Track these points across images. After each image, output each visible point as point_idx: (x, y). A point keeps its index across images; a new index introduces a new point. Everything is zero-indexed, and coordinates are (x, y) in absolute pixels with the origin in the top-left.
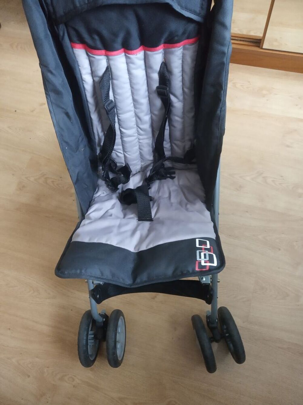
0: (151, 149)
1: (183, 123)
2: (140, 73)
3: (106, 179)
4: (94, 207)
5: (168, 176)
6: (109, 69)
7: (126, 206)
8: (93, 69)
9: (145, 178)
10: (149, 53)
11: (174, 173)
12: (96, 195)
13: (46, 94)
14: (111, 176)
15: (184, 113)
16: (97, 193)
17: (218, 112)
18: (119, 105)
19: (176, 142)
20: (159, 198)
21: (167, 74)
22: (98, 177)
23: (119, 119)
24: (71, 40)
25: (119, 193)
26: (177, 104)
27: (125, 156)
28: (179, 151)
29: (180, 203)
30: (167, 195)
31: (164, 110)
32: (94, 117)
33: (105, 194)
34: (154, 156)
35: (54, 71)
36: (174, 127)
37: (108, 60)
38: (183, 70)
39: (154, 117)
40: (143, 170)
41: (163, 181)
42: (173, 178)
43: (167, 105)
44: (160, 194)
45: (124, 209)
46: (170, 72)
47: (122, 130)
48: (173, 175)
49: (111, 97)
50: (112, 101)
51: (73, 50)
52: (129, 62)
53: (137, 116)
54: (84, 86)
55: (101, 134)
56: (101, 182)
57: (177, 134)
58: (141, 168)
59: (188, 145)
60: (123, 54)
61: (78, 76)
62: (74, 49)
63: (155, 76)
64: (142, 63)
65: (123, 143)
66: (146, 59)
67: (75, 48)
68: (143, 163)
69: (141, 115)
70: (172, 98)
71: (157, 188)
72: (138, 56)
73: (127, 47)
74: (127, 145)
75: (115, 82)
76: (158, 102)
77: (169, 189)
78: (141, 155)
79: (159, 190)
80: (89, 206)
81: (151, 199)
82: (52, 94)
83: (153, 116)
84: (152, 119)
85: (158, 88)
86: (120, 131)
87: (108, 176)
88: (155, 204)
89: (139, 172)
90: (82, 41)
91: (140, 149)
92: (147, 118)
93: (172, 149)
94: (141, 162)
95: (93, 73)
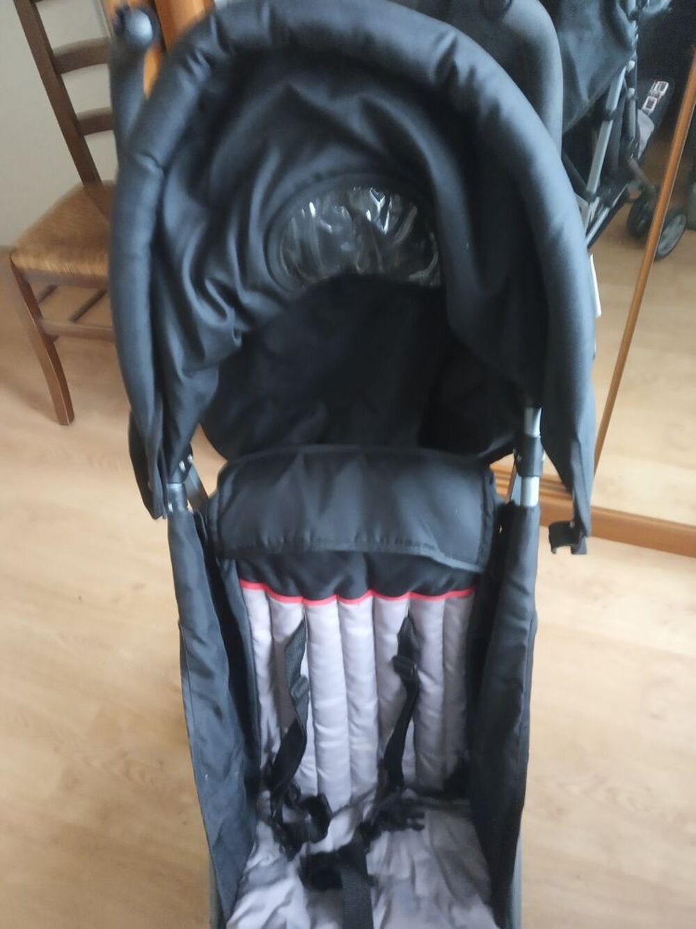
0: (374, 763)
1: (444, 722)
2: (362, 631)
3: (275, 822)
4: (248, 901)
5: (409, 821)
6: (304, 625)
7: (315, 894)
8: (276, 621)
9: (359, 822)
10: (383, 601)
11: (422, 816)
12: (251, 863)
13: (183, 674)
14: (287, 816)
15: (444, 704)
16: (253, 856)
17: (516, 729)
18: (318, 684)
19: (428, 754)
20: (390, 878)
21: (414, 639)
22: (258, 815)
23: (314, 710)
24: (241, 576)
25: (301, 859)
26: (433, 687)
27: (319, 777)
28: (433, 771)
29: (437, 899)
30: (405, 874)
31: (405, 696)
32: (266, 701)
33: (272, 859)
34: (380, 776)
35: (204, 638)
36: (425, 726)
37: (306, 610)
38: (445, 635)
39: (384, 704)
40: (354, 804)
41: (398, 833)
42: (419, 828)
43: (412, 689)
44: (392, 870)
45: (311, 904)
46: (421, 637)
47: (320, 728)
48: (420, 822)
49: (304, 671)
50: (305, 678)
51: (242, 591)
52: (343, 615)
53: (351, 702)
54: (253, 649)
55: (275, 732)
56: (264, 831)
57: (431, 738)
58: (352, 798)
59: (452, 762)
60: (335, 602)
61: (245, 633)
62: (244, 589)
63: (392, 640)
64: (367, 616)
65: (318, 752)
66: (375, 611)
67: (246, 587)
68: (355, 789)
69: (360, 702)
70: (423, 678)
71: (384, 851)
72: (362, 608)
73: (344, 593)
74: (326, 757)
75: (315, 647)
76: (395, 682)
77: (410, 856)
78: (353, 773)
79: (388, 860)
80: (237, 898)
81: (372, 881)
82: (194, 677)
83: (382, 701)
84: (379, 706)
85: (395, 659)
86: (316, 730)
87: (278, 819)
88: (382, 900)
89: (347, 807)
90: (261, 579)
91: (352, 761)
92: (369, 706)
93: (418, 763)
94: (352, 786)
95: (273, 628)
